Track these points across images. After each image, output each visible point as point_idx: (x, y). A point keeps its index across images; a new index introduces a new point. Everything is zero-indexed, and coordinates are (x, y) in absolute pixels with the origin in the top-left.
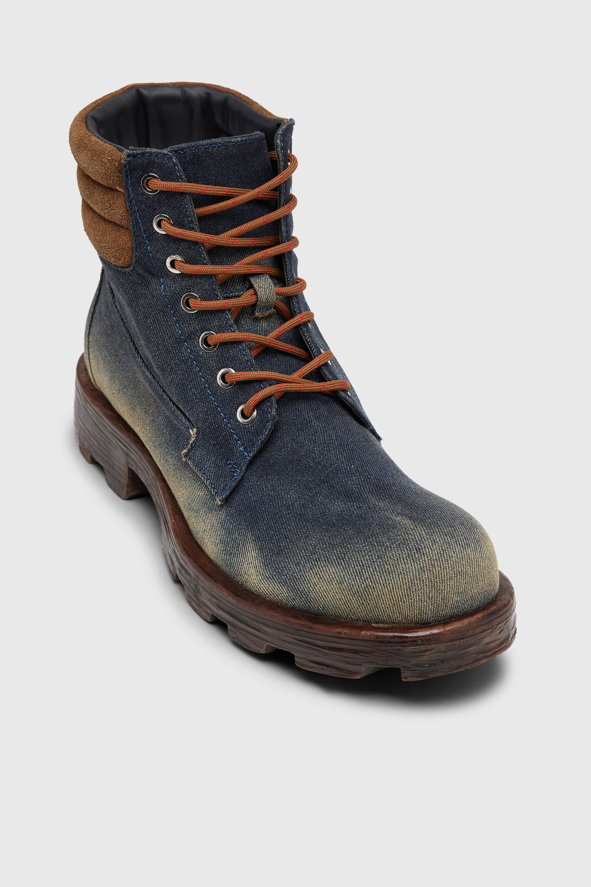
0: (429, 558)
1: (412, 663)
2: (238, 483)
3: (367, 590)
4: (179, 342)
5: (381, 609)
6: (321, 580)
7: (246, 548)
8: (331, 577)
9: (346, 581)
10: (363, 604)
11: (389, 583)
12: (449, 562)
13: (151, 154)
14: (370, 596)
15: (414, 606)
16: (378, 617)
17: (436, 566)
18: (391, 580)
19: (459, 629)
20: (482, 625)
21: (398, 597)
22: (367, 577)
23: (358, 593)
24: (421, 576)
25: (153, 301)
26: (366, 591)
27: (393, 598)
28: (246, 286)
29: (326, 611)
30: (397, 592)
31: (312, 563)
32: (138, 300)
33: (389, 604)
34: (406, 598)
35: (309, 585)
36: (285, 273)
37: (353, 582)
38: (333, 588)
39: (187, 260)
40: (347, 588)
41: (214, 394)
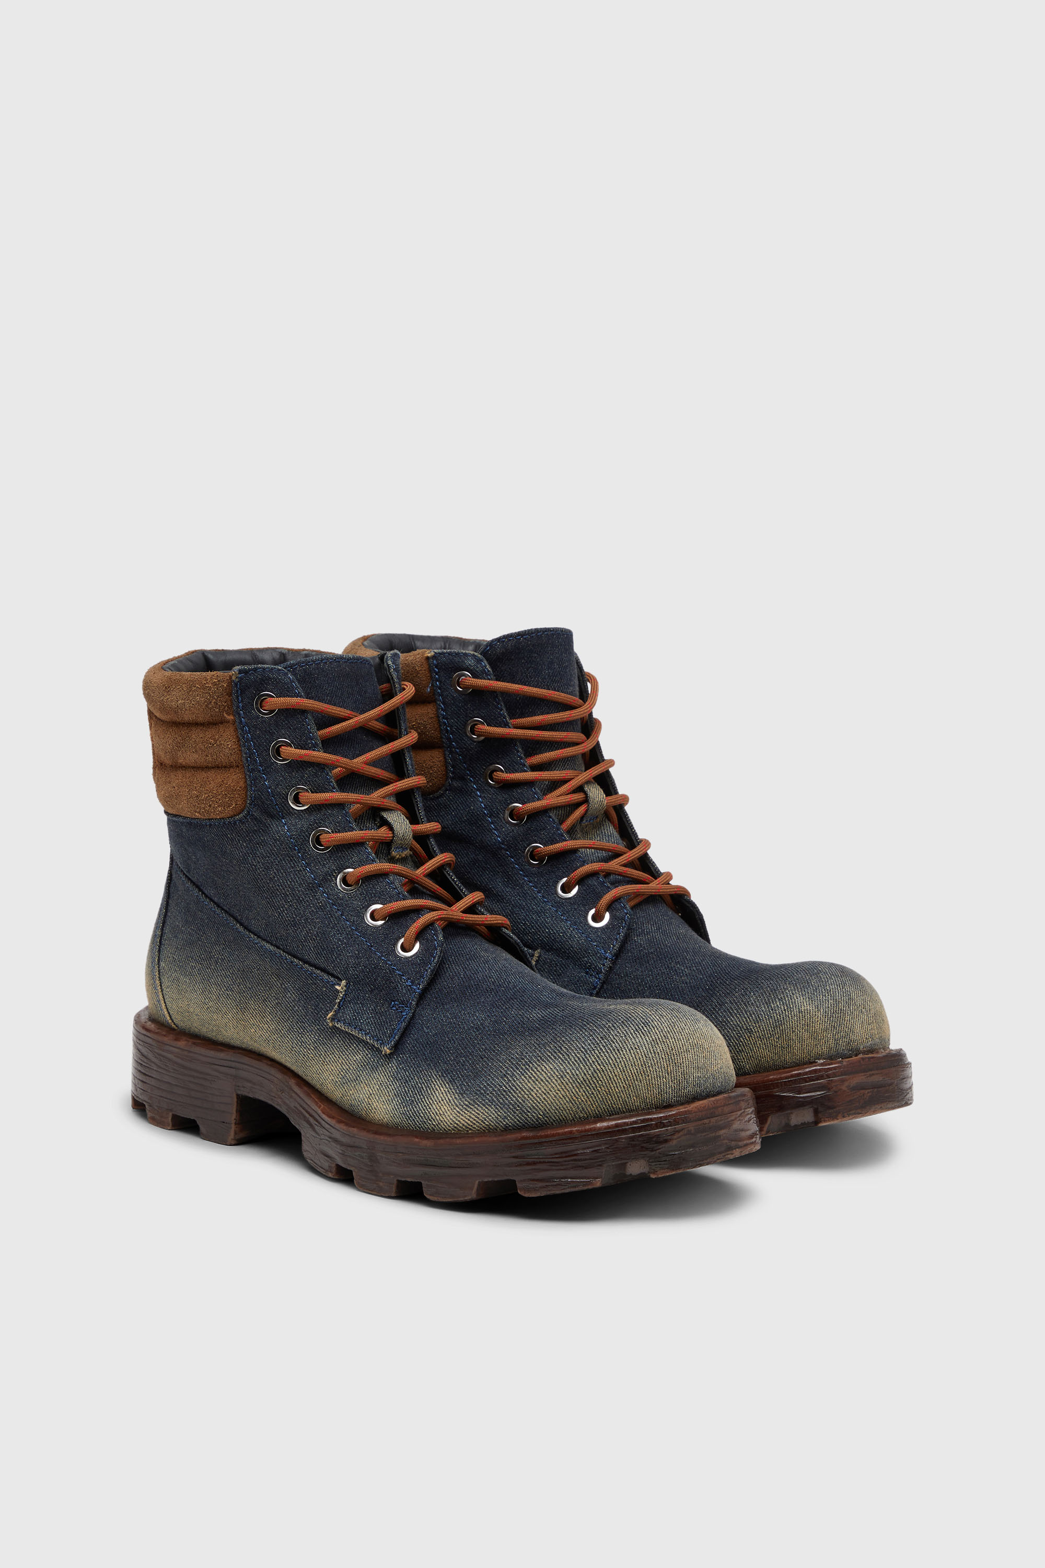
0: (660, 1030)
1: (660, 1150)
2: (409, 1023)
3: (596, 1075)
4: (312, 888)
5: (614, 1095)
6: (537, 1082)
7: (432, 1088)
8: (549, 1074)
9: (568, 1073)
10: (593, 1093)
11: (620, 1061)
12: (683, 1033)
13: (264, 669)
14: (600, 1082)
15: (652, 1084)
16: (612, 1106)
17: (670, 1037)
18: (622, 1058)
19: (707, 1106)
20: (729, 1104)
21: (633, 1076)
22: (593, 1061)
23: (585, 1082)
24: (655, 1048)
25: (275, 845)
26: (595, 1077)
27: (627, 1078)
28: (376, 824)
29: (548, 1118)
30: (631, 1071)
31: (522, 1068)
32: (255, 852)
33: (624, 1087)
34: (642, 1076)
35: (523, 1093)
36: (417, 811)
37: (577, 1072)
38: (554, 1086)
39: (314, 789)
40: (571, 1081)
41: (364, 935)
